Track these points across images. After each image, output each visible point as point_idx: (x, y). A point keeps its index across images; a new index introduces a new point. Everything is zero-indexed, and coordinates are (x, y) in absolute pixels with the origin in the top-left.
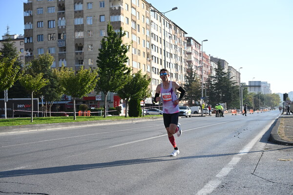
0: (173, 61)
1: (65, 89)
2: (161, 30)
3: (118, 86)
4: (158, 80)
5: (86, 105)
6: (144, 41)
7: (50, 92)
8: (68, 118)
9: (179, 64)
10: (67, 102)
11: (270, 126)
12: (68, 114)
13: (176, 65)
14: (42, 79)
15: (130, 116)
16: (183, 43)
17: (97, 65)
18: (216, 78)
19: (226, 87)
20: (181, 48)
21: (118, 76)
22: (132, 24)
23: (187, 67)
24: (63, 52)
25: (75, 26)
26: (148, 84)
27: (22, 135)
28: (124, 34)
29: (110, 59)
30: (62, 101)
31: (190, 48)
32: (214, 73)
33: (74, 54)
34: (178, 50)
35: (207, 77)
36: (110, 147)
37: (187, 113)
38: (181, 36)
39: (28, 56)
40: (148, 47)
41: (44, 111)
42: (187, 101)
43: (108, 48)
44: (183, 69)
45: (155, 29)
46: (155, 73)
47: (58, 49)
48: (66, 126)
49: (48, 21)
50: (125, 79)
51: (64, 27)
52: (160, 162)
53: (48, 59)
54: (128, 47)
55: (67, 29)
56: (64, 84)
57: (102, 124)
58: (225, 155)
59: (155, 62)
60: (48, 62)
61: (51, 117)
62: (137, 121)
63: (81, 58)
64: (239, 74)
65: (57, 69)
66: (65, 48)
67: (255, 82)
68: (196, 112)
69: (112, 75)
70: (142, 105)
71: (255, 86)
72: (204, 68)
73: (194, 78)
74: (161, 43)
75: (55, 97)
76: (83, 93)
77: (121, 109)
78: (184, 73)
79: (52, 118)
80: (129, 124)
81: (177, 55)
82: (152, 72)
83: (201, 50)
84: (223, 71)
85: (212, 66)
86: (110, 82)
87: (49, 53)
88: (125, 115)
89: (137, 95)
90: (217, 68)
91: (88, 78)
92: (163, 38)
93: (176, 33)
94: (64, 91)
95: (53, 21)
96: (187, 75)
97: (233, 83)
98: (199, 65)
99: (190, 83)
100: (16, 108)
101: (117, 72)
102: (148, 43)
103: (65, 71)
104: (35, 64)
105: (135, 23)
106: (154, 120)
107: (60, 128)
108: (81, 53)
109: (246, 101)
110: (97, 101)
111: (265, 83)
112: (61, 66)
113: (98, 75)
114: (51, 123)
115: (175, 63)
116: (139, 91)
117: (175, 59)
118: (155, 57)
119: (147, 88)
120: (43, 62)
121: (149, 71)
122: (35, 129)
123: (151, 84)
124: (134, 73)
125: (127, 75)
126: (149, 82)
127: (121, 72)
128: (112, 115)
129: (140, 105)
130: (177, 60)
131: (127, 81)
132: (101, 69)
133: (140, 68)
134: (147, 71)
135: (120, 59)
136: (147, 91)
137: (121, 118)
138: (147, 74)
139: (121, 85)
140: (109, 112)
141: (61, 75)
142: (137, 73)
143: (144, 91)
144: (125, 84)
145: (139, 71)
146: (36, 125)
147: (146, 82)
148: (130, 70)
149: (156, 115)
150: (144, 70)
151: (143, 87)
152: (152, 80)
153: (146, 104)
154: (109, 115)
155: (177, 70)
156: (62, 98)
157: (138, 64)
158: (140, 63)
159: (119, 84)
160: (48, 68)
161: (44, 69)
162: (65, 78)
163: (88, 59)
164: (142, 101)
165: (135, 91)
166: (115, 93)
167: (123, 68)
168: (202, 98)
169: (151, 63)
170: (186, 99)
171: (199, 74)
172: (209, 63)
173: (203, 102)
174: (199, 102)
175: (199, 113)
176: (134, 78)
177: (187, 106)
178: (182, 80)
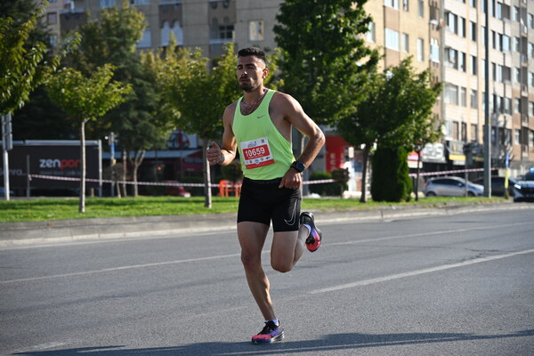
0: (512, 29)
1: (178, 114)
3: (340, 107)
4: (464, 89)
7: (134, 122)
8: (187, 201)
10: (184, 154)
12: (187, 190)
13: (523, 41)
14: (111, 81)
15: (378, 196)
17: (277, 39)
21: (339, 74)
24: (174, 2)
26: (433, 101)
27: (54, 250)
30: (171, 149)
33: (206, 7)
36: (315, 292)
39: (70, 14)
41: (117, 178)
46: (456, 67)
48: (180, 227)
50: (360, 84)
52: (468, 342)
53: (128, 22)
56: (175, 98)
59: (456, 31)
60: (129, 32)
61: (137, 197)
62: (397, 216)
63: (226, 19)
65: (155, 53)
69: (320, 73)
70: (412, 165)
75: (150, 139)
77: (347, 178)
79: (141, 202)
80: (372, 223)
81: (525, 10)
82: (446, 63)
86: (314, 94)
87: (132, 2)
88: (360, 194)
89: (400, 135)
94: (177, 121)
100: (36, 169)
101: (338, 63)
103: (180, 58)
104: (90, 37)
106: (451, 212)
107: (164, 231)
108: (226, 5)
112: (166, 44)
113: (279, 72)
114: (137, 216)
115: (518, 36)
116: (404, 123)
117: (519, 21)
118: (456, 17)
119: (430, 113)
120: (115, 33)
121: (437, 61)
122: (93, 232)
123: (442, 101)
124: (388, 65)
125: (367, 73)
126: (435, 93)
127: (350, 64)
128: (320, 194)
129: (405, 164)
130: (526, 24)
131: (366, 90)
132: (286, 53)
133: (407, 49)
134: (430, 61)
135: (346, 22)
136: (428, 121)
137: (349, 203)
138: (429, 69)
139: (349, 102)
140: (310, 185)
141: (167, 70)
142: (398, 66)
143: (420, 123)
144: (361, 99)
145: (405, 61)
146: (94, 221)
147: (427, 93)
148: (376, 57)
149: (456, 196)
150: (419, 57)
151: (417, 109)
152: (444, 89)
153: (424, 164)
154: (311, 193)
155: (523, 57)
156: (170, 141)
157: (403, 37)
158: (407, 36)
159: (343, 99)
160: (129, 50)
161: (117, 53)
162: (180, 81)
163: (248, 22)
164: (414, 152)
165: (393, 121)
166: (329, 126)
167: (356, 50)
169: (442, 36)
176: (387, 83)
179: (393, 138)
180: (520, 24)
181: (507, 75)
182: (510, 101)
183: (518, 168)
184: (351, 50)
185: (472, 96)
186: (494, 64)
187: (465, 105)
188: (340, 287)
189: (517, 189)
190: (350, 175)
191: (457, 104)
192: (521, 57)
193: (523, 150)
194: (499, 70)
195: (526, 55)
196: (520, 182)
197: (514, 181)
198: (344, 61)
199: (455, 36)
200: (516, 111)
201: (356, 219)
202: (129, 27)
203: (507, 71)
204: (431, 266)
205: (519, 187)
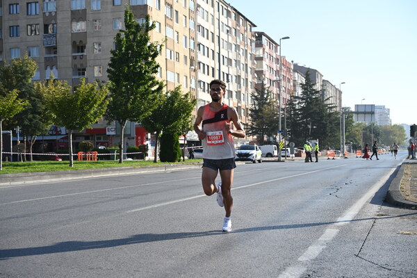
0: (233, 71)
1: (54, 116)
2: (213, 19)
3: (143, 112)
5: (90, 143)
6: (186, 37)
7: (30, 120)
8: (60, 163)
9: (243, 75)
10: (59, 137)
11: (387, 177)
12: (60, 157)
13: (238, 77)
14: (17, 99)
15: (163, 160)
16: (249, 41)
17: (108, 76)
18: (302, 99)
19: (318, 113)
20: (246, 51)
21: (143, 95)
22: (165, 10)
23: (256, 81)
24: (53, 55)
25: (72, 11)
26: (192, 109)
28: (153, 26)
29: (129, 67)
30: (51, 135)
31: (261, 50)
32: (299, 92)
33: (70, 58)
34: (241, 53)
35: (288, 97)
36: (129, 211)
37: (254, 155)
38: (246, 31)
40: (192, 48)
41: (21, 151)
42: (255, 137)
43: (127, 49)
44: (249, 84)
45: (203, 18)
46: (204, 91)
47: (44, 50)
48: (56, 177)
49: (28, 4)
50: (154, 100)
51: (54, 14)
52: (209, 236)
53: (27, 66)
54: (158, 47)
55: (59, 17)
56: (53, 108)
57: (117, 174)
58: (314, 225)
59: (204, 72)
60: (28, 72)
61: (32, 162)
62: (173, 169)
63: (82, 65)
64: (340, 92)
65: (42, 83)
66: (55, 48)
67: (365, 105)
68: (270, 155)
69: (132, 94)
70: (181, 142)
71: (365, 113)
72: (283, 83)
73: (266, 99)
74: (213, 41)
75: (39, 130)
76: (85, 123)
77: (147, 150)
78: (250, 90)
79: (34, 164)
80: (161, 173)
81: (239, 61)
82: (199, 89)
83: (278, 54)
84: (314, 88)
85: (297, 79)
86: (129, 105)
87: (29, 56)
88: (154, 158)
89: (174, 127)
90: (304, 82)
91: (93, 98)
92: (217, 33)
93: (238, 24)
94: (54, 120)
95: (36, 3)
96: (256, 94)
97: (329, 107)
98: (275, 78)
99: (260, 108)
101: (142, 89)
102: (192, 41)
103: (56, 86)
104: (6, 74)
105: (171, 8)
107: (47, 180)
108: (82, 57)
109: (350, 137)
110: (109, 135)
111: (382, 108)
112: (48, 78)
113: (110, 93)
114: (32, 172)
115: (236, 75)
116: (176, 120)
117: (236, 67)
118: (204, 64)
120: (20, 72)
121: (194, 87)
122: (7, 182)
124: (168, 90)
125: (157, 94)
126: (193, 105)
127: (148, 89)
128: (133, 158)
129: (178, 142)
130: (240, 69)
131: (157, 103)
132: (114, 83)
133: (179, 82)
134: (190, 88)
135: (146, 67)
136: (190, 119)
137: (148, 163)
138: (190, 92)
139: (148, 109)
140: (127, 154)
141: (49, 93)
142: (174, 90)
143: (185, 120)
144: (154, 108)
145: (177, 88)
146: (7, 175)
147: (189, 105)
148: (162, 86)
150: (185, 86)
151: (184, 113)
152: (198, 102)
153: (188, 141)
154: (128, 158)
156: (50, 130)
157: (176, 75)
158: (178, 74)
159: (144, 108)
160: (27, 81)
161: (21, 83)
162: (56, 98)
163: (94, 66)
164: (182, 135)
165: (171, 120)
166: (137, 122)
167: (151, 82)
168: (280, 132)
169: (196, 75)
170: (253, 134)
171: (275, 93)
172: (292, 74)
173: (281, 137)
174: (275, 139)
175: (274, 156)
176: (168, 99)
177: (255, 145)
178: (248, 103)
180: (237, 69)
181: (230, 95)
184: (148, 82)
188: (142, 209)
190: (149, 148)
192: (237, 86)
195: (240, 85)
196: (238, 151)
198: (145, 88)
199: (203, 74)
201: (152, 171)
202: (28, 69)
203: (230, 93)
204: (191, 196)
205: (237, 153)
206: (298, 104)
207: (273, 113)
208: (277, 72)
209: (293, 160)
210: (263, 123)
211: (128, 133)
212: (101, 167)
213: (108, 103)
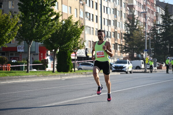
0: (111, 5)
3: (44, 35)
4: (93, 28)
5: (5, 57)
9: (119, 8)
13: (115, 10)
15: (59, 70)
17: (19, 8)
18: (163, 26)
21: (44, 22)
23: (128, 13)
26: (81, 33)
32: (160, 21)
35: (152, 25)
37: (127, 68)
42: (128, 54)
44: (123, 15)
46: (90, 20)
50: (52, 26)
57: (25, 81)
59: (90, 6)
62: (67, 78)
68: (138, 67)
69: (36, 22)
70: (73, 58)
72: (148, 15)
73: (136, 26)
76: (1, 43)
77: (47, 63)
78: (124, 19)
80: (57, 81)
82: (86, 18)
84: (171, 18)
85: (158, 11)
86: (34, 30)
88: (52, 69)
89: (67, 46)
90: (164, 14)
91: (7, 24)
96: (128, 22)
98: (142, 11)
99: (131, 33)
101: (43, 18)
106: (88, 76)
110: (19, 52)
113: (20, 21)
115: (113, 8)
116: (69, 41)
117: (114, 2)
119: (80, 38)
121: (82, 17)
123: (84, 33)
124: (63, 19)
125: (55, 21)
126: (81, 30)
127: (48, 18)
128: (36, 69)
129: (70, 57)
130: (116, 4)
131: (55, 28)
132: (23, 14)
133: (71, 12)
134: (79, 17)
135: (47, 2)
136: (79, 41)
137: (48, 73)
138: (79, 21)
139: (48, 33)
140: (33, 66)
142: (67, 19)
143: (76, 41)
144: (52, 32)
145: (70, 17)
147: (78, 30)
148: (58, 16)
149: (90, 70)
150: (76, 16)
151: (74, 36)
152: (85, 28)
153: (77, 57)
154: (33, 69)
155: (115, 16)
157: (69, 8)
158: (71, 7)
159: (46, 32)
163: (8, 1)
164: (73, 53)
165: (65, 41)
166: (40, 42)
167: (50, 13)
168: (146, 50)
169: (84, 8)
170: (126, 52)
171: (142, 21)
172: (155, 8)
173: (147, 55)
174: (142, 56)
175: (142, 69)
176: (63, 26)
177: (128, 60)
178: (122, 29)
179: (65, 47)
180: (114, 4)
181: (109, 23)
182: (111, 33)
183: (114, 59)
184: (48, 13)
185: (96, 31)
186: (104, 19)
187: (93, 35)
189: (113, 67)
190: (49, 62)
191: (90, 34)
192: (114, 16)
193: (116, 52)
194: (106, 21)
195: (117, 16)
196: (114, 64)
197: (112, 64)
198: (46, 17)
199: (89, 8)
200: (113, 37)
201: (51, 79)
203: (109, 21)
204: (79, 97)
205: (114, 66)
206: (159, 30)
207: (141, 36)
208: (144, 7)
209: (156, 72)
210: (133, 44)
211: (34, 50)
212: (14, 76)
213: (18, 28)
